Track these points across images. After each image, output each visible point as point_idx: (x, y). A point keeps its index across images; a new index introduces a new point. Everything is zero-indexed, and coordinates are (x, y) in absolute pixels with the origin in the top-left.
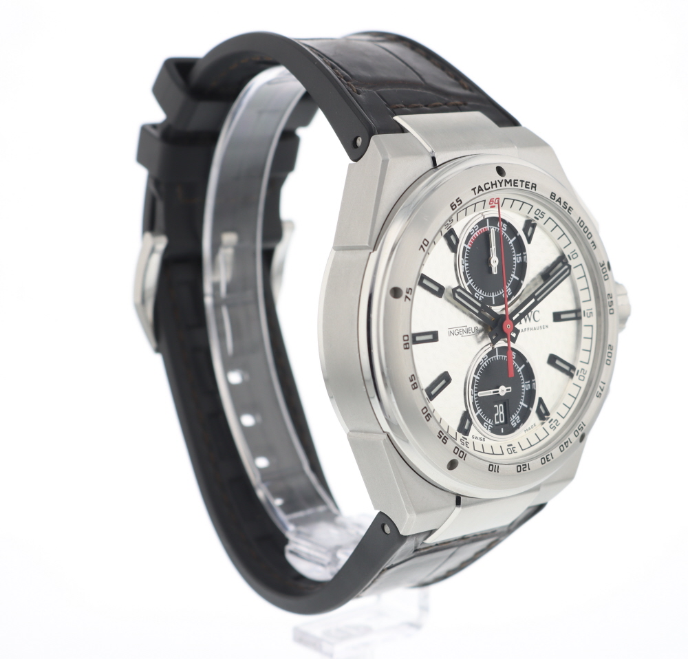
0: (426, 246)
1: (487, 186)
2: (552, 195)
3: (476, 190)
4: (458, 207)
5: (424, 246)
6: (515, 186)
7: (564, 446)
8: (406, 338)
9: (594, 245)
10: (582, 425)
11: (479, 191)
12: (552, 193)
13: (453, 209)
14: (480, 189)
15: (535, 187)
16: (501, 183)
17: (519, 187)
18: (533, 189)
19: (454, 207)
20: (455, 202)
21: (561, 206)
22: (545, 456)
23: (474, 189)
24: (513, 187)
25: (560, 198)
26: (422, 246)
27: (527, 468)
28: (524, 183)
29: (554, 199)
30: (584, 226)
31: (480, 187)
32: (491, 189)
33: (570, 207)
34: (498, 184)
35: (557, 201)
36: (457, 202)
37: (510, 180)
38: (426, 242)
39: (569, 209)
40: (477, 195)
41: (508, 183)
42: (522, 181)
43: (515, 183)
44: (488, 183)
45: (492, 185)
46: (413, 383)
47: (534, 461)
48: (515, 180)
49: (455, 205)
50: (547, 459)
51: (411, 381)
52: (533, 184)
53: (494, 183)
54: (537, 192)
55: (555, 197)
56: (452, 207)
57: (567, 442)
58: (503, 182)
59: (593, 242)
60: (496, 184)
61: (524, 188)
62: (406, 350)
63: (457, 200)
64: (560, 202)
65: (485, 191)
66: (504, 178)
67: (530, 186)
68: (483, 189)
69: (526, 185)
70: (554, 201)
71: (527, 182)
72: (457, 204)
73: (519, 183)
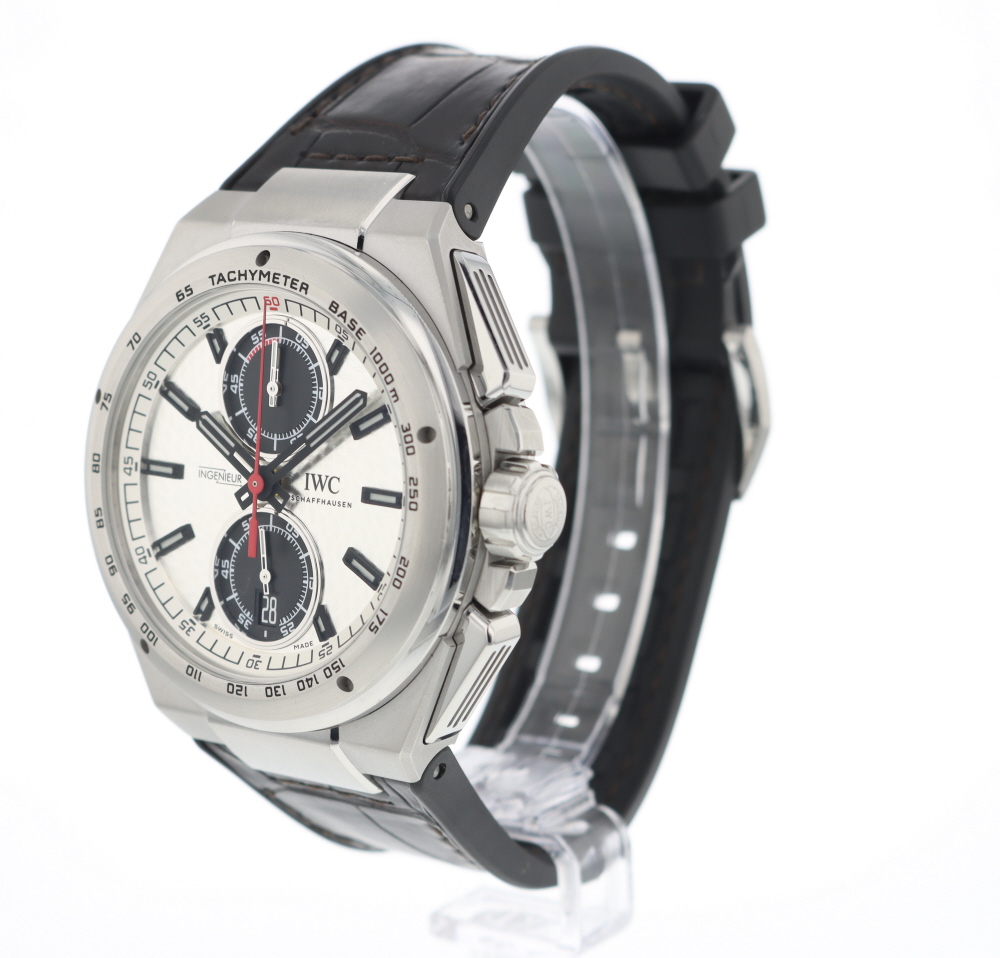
0: (137, 342)
1: (232, 276)
2: (332, 305)
3: (216, 279)
4: (186, 298)
5: (134, 342)
6: (274, 282)
7: (306, 683)
8: (96, 458)
9: (396, 395)
10: (339, 663)
11: (219, 280)
12: (333, 302)
13: (179, 300)
14: (221, 278)
15: (306, 289)
16: (253, 275)
17: (281, 285)
18: (303, 291)
19: (181, 297)
20: (183, 291)
21: (346, 325)
22: (273, 687)
23: (212, 277)
24: (271, 283)
25: (345, 312)
26: (131, 342)
27: (243, 693)
28: (289, 281)
29: (335, 312)
30: (381, 363)
31: (221, 275)
32: (237, 281)
33: (361, 329)
34: (249, 276)
35: (340, 315)
36: (187, 291)
37: (269, 273)
38: (137, 338)
39: (358, 332)
40: (216, 285)
41: (264, 276)
42: (287, 277)
43: (274, 277)
44: (234, 272)
45: (240, 275)
46: (98, 518)
47: (255, 687)
48: (275, 274)
49: (182, 294)
50: (276, 692)
51: (97, 515)
52: (303, 283)
53: (242, 272)
54: (308, 296)
55: (336, 308)
56: (178, 296)
57: (311, 679)
58: (257, 275)
59: (394, 390)
60: (245, 275)
61: (288, 286)
62: (95, 474)
63: (186, 288)
64: (345, 318)
65: (228, 283)
66: (259, 268)
67: (298, 287)
68: (226, 279)
69: (292, 283)
70: (335, 315)
71: (293, 279)
72: (185, 294)
73: (282, 280)
